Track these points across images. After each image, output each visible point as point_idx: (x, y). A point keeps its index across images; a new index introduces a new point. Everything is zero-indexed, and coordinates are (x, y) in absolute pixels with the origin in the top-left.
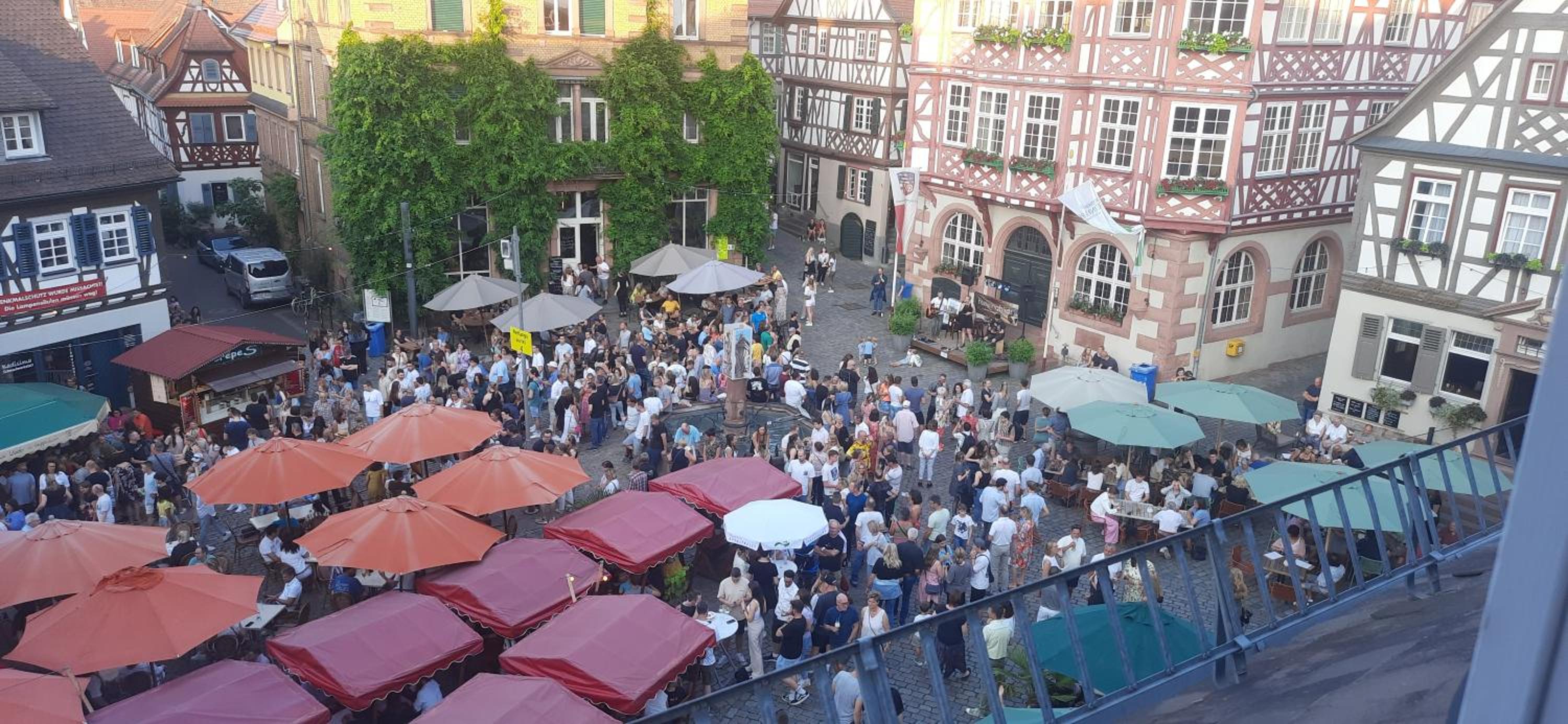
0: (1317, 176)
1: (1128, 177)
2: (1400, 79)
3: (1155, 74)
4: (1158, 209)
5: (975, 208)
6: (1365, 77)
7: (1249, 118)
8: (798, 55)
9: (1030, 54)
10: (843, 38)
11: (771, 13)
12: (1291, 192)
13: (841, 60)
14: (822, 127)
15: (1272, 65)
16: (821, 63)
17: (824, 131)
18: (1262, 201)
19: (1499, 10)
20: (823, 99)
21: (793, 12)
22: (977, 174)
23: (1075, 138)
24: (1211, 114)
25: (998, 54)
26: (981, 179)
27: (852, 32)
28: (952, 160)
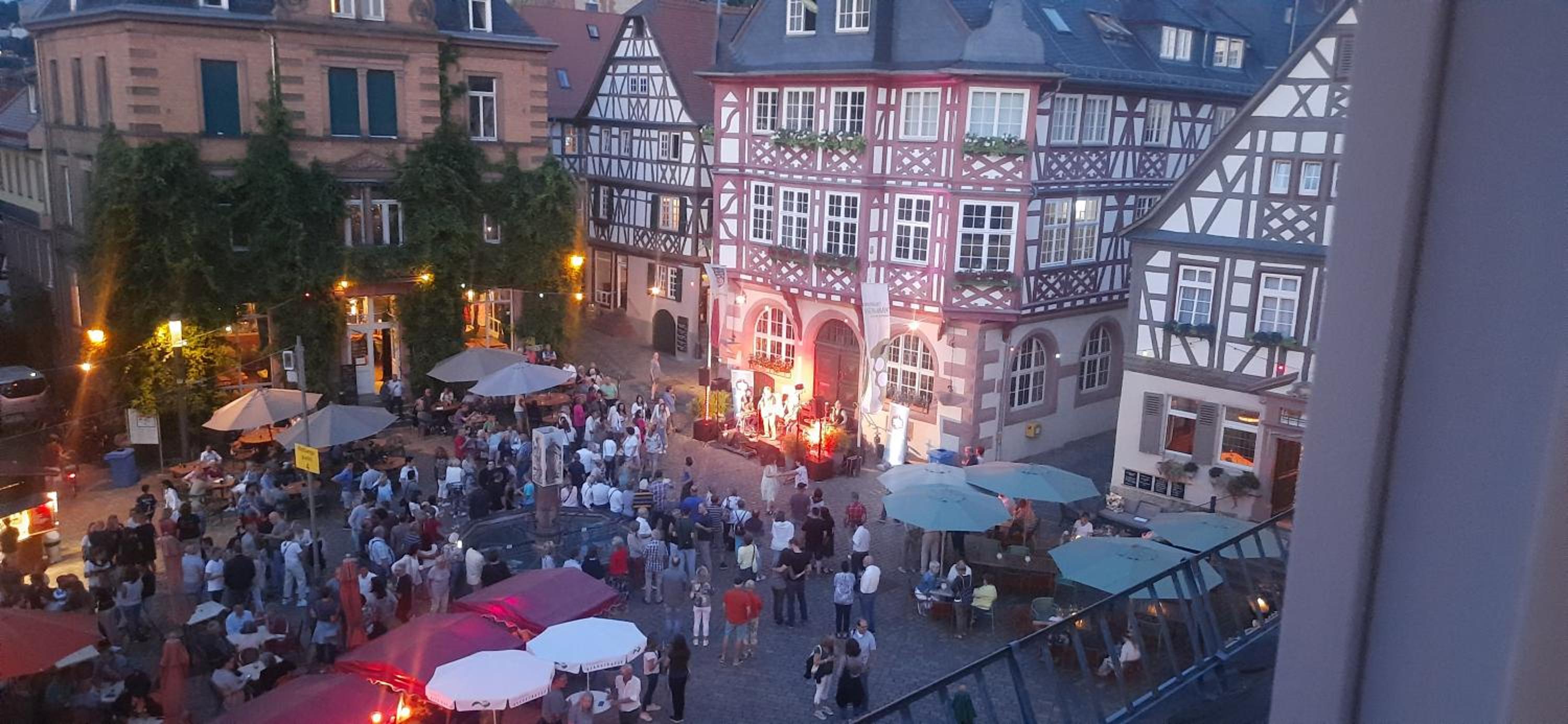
0: (1094, 266)
1: (925, 271)
2: (1161, 177)
3: (943, 174)
4: (955, 301)
5: (785, 303)
6: (1130, 174)
7: (1031, 214)
8: (601, 156)
9: (827, 157)
10: (645, 139)
11: (572, 114)
12: (1073, 281)
13: (645, 161)
14: (629, 226)
15: (1048, 165)
16: (625, 164)
17: (631, 230)
18: (1047, 290)
19: (1241, 114)
20: (629, 198)
21: (594, 113)
22: (784, 270)
23: (874, 234)
24: (996, 211)
25: (797, 156)
26: (788, 274)
27: (654, 134)
28: (759, 257)
